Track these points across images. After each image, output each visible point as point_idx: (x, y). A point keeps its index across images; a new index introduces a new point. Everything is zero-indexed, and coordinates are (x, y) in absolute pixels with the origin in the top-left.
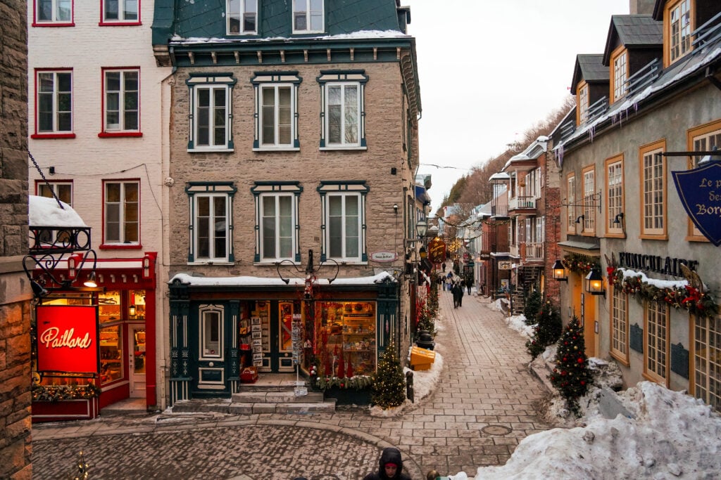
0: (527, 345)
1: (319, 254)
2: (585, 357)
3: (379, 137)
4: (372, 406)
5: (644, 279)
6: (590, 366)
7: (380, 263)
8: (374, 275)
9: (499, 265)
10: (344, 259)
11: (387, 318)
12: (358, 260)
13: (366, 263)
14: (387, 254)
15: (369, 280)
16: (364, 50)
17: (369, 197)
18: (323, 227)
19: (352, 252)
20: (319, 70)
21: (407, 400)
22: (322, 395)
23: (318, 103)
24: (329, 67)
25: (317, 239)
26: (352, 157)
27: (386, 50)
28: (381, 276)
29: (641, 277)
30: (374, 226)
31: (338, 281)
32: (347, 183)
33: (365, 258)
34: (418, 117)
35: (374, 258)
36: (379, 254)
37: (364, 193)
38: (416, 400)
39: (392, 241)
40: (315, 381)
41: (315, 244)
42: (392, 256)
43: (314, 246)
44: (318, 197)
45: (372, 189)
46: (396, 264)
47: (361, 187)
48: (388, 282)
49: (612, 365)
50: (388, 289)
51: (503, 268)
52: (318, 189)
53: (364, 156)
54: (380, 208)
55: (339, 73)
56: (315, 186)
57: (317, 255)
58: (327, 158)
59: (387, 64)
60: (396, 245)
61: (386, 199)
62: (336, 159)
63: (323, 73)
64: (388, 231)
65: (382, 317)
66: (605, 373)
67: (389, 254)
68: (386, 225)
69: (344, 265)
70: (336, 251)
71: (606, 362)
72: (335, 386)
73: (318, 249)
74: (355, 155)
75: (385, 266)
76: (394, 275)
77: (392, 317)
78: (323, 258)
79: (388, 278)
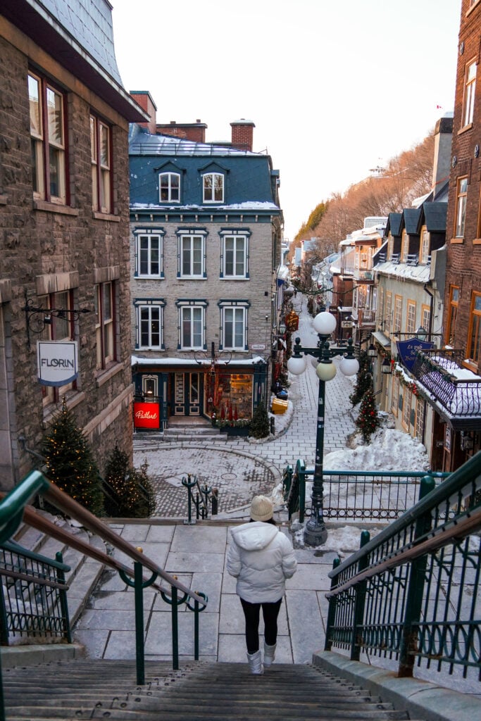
1: (218, 345)
2: (376, 411)
3: (257, 272)
4: (250, 437)
5: (403, 373)
6: (379, 416)
7: (257, 351)
8: (252, 358)
9: (342, 324)
10: (234, 348)
11: (260, 385)
12: (242, 349)
13: (248, 351)
14: (260, 345)
15: (249, 362)
16: (250, 215)
17: (250, 310)
18: (221, 328)
19: (239, 344)
20: (220, 227)
21: (271, 434)
22: (218, 430)
23: (219, 249)
24: (226, 225)
25: (217, 335)
26: (240, 285)
27: (264, 216)
28: (257, 359)
29: (401, 372)
30: (253, 328)
31: (232, 362)
32: (236, 301)
33: (247, 348)
35: (252, 348)
36: (256, 346)
37: (247, 307)
38: (276, 434)
39: (264, 338)
40: (215, 422)
41: (216, 338)
42: (263, 347)
43: (216, 340)
44: (219, 309)
45: (252, 305)
46: (266, 352)
47: (245, 304)
48: (261, 364)
49: (390, 416)
50: (261, 367)
51: (345, 327)
52: (218, 304)
53: (248, 284)
54: (257, 317)
55: (233, 229)
56: (216, 302)
57: (217, 346)
58: (224, 285)
59: (263, 224)
60: (266, 340)
61: (261, 311)
62: (229, 286)
63: (223, 229)
64: (262, 331)
65: (257, 384)
66: (386, 421)
67: (262, 346)
68: (260, 328)
69: (234, 352)
70: (229, 344)
71: (387, 414)
72: (227, 425)
73: (218, 342)
74: (242, 283)
75: (259, 352)
76: (265, 359)
77: (263, 384)
78: (221, 347)
79: (261, 361)
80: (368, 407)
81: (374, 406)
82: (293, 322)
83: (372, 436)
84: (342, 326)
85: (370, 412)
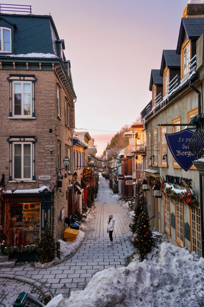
0: (130, 226)
1: (8, 176)
2: (150, 231)
3: (43, 112)
4: (37, 262)
5: (173, 189)
6: (153, 237)
7: (43, 181)
8: (39, 188)
9: (126, 182)
10: (23, 179)
11: (46, 211)
12: (30, 180)
13: (35, 181)
14: (46, 176)
15: (36, 191)
16: (34, 64)
17: (37, 145)
18: (11, 161)
19: (27, 175)
20: (9, 74)
21: (56, 258)
22: (7, 257)
23: (8, 93)
24: (14, 72)
25: (7, 168)
26: (27, 123)
27: (46, 64)
28: (43, 188)
29: (172, 187)
30: (40, 160)
31: (17, 191)
32: (24, 137)
33: (34, 178)
34: (74, 101)
35: (39, 178)
36: (43, 176)
37: (34, 142)
38: (62, 258)
39: (49, 169)
40: (4, 249)
41: (7, 171)
42: (49, 177)
43: (6, 172)
44: (8, 144)
45: (38, 141)
46: (52, 182)
47: (32, 139)
48: (46, 192)
49: (164, 236)
50: (46, 195)
51: (128, 184)
52: (8, 140)
53: (34, 122)
54: (42, 151)
55: (20, 76)
56: (6, 138)
57: (7, 177)
58: (13, 123)
59: (47, 72)
60: (52, 171)
61: (46, 146)
62: (18, 124)
63: (11, 75)
64: (48, 163)
65: (43, 211)
66: (161, 240)
67: (48, 176)
68: (46, 160)
69: (22, 182)
70: (18, 175)
71: (161, 234)
72: (15, 252)
73: (8, 173)
74: (29, 122)
75: (45, 183)
76: (50, 188)
77: (49, 211)
78: (11, 179)
79: (46, 189)
80: (143, 228)
81: (148, 226)
82: (88, 174)
83: (149, 256)
84: (126, 184)
85: (145, 232)
